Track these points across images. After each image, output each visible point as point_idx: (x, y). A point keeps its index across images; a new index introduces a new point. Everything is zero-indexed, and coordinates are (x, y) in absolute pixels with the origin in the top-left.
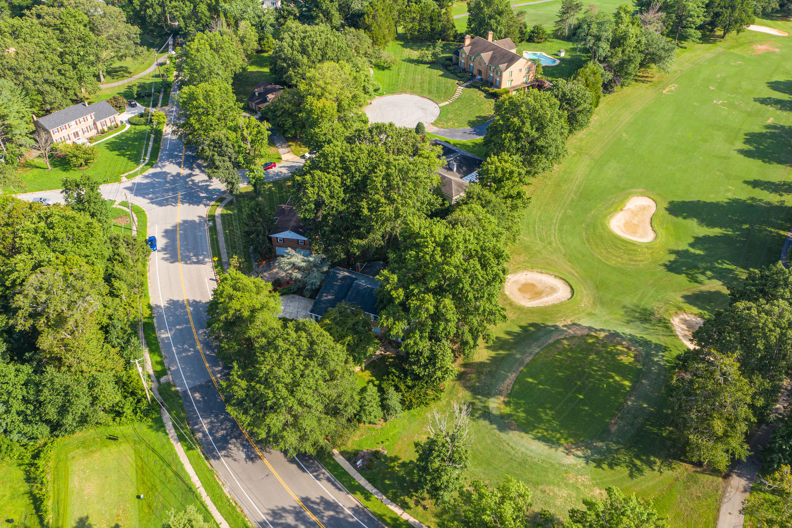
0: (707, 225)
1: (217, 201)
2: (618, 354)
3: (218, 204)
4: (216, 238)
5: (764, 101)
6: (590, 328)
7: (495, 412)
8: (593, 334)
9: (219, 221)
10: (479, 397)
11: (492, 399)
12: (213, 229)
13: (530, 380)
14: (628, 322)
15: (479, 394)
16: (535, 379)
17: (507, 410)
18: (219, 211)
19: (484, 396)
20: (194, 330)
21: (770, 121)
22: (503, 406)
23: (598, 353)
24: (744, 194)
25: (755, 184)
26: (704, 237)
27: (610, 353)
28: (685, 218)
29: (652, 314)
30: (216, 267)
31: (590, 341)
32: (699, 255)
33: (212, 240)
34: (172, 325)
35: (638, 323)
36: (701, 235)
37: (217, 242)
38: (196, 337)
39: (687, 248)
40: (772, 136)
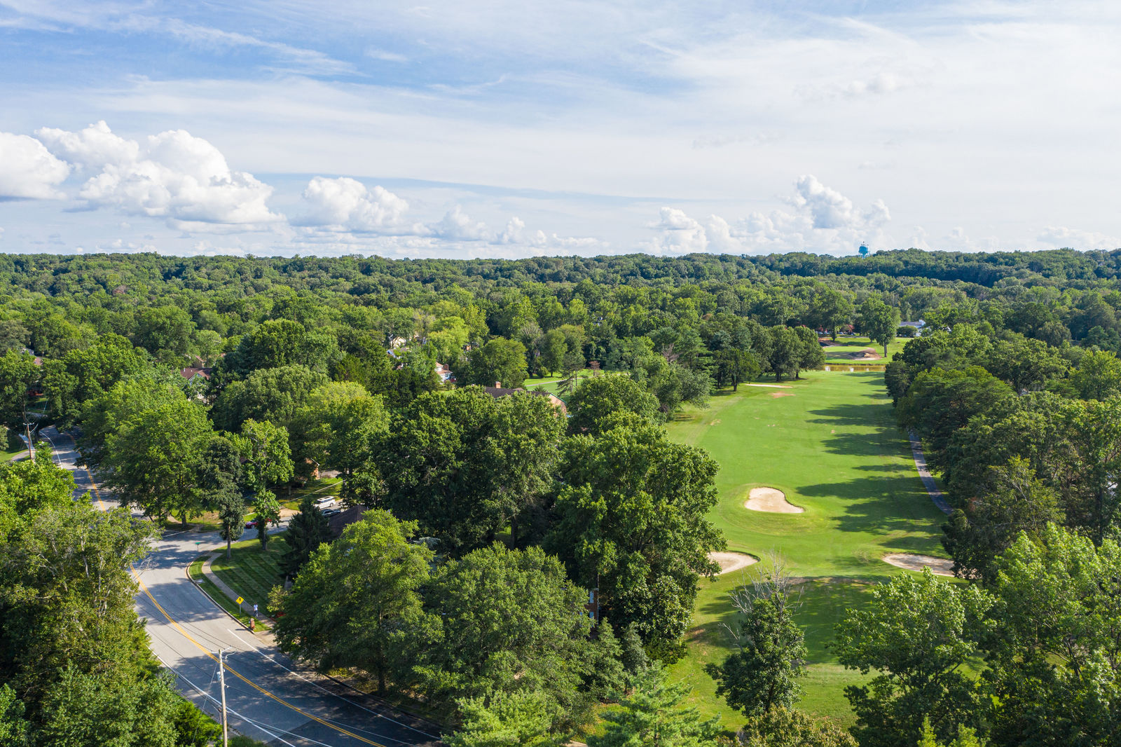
0: (850, 498)
1: (197, 561)
2: (859, 589)
3: (201, 562)
5: (816, 421)
6: (808, 578)
8: (815, 580)
9: (214, 578)
12: (208, 585)
14: (844, 568)
18: (207, 569)
21: (833, 432)
23: (838, 593)
24: (863, 475)
25: (866, 468)
26: (855, 505)
27: (849, 590)
28: (823, 496)
29: (862, 559)
30: (239, 617)
31: (818, 586)
32: (862, 517)
33: (214, 595)
34: (202, 682)
35: (855, 567)
36: (851, 505)
39: (845, 514)
40: (846, 440)
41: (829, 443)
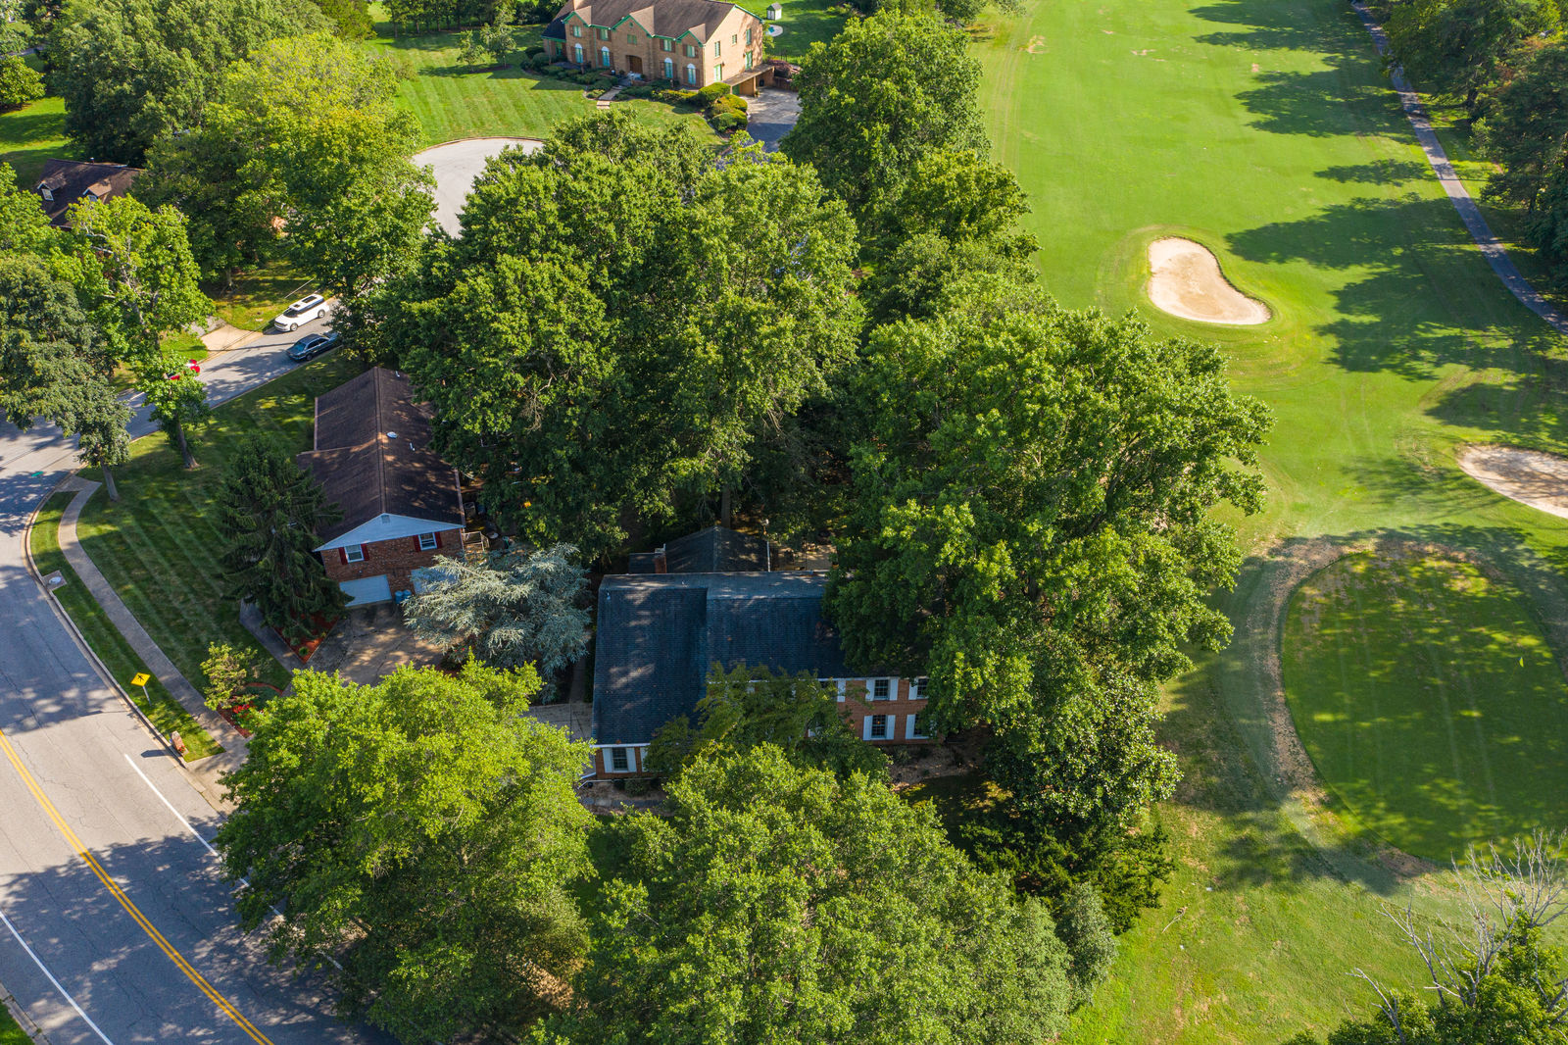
0: (1334, 265)
1: (46, 508)
2: (1445, 579)
3: (54, 514)
4: (102, 618)
6: (1332, 540)
7: (1322, 842)
8: (1347, 550)
9: (83, 566)
10: (1249, 815)
11: (1287, 808)
12: (74, 594)
13: (1326, 717)
14: (1388, 499)
15: (1243, 808)
16: (1334, 710)
17: (1349, 824)
18: (68, 535)
19: (1258, 807)
20: (174, 955)
21: (1256, 70)
22: (1329, 817)
23: (1403, 592)
24: (1342, 195)
25: (1339, 174)
26: (1348, 286)
27: (1424, 582)
28: (1281, 261)
29: (1412, 468)
30: (148, 708)
31: (1360, 568)
32: (1372, 325)
33: (88, 628)
34: (71, 969)
35: (1406, 496)
36: (1341, 286)
37: (110, 628)
38: (196, 977)
39: (1336, 317)
40: (1282, 92)
41: (1254, 101)
